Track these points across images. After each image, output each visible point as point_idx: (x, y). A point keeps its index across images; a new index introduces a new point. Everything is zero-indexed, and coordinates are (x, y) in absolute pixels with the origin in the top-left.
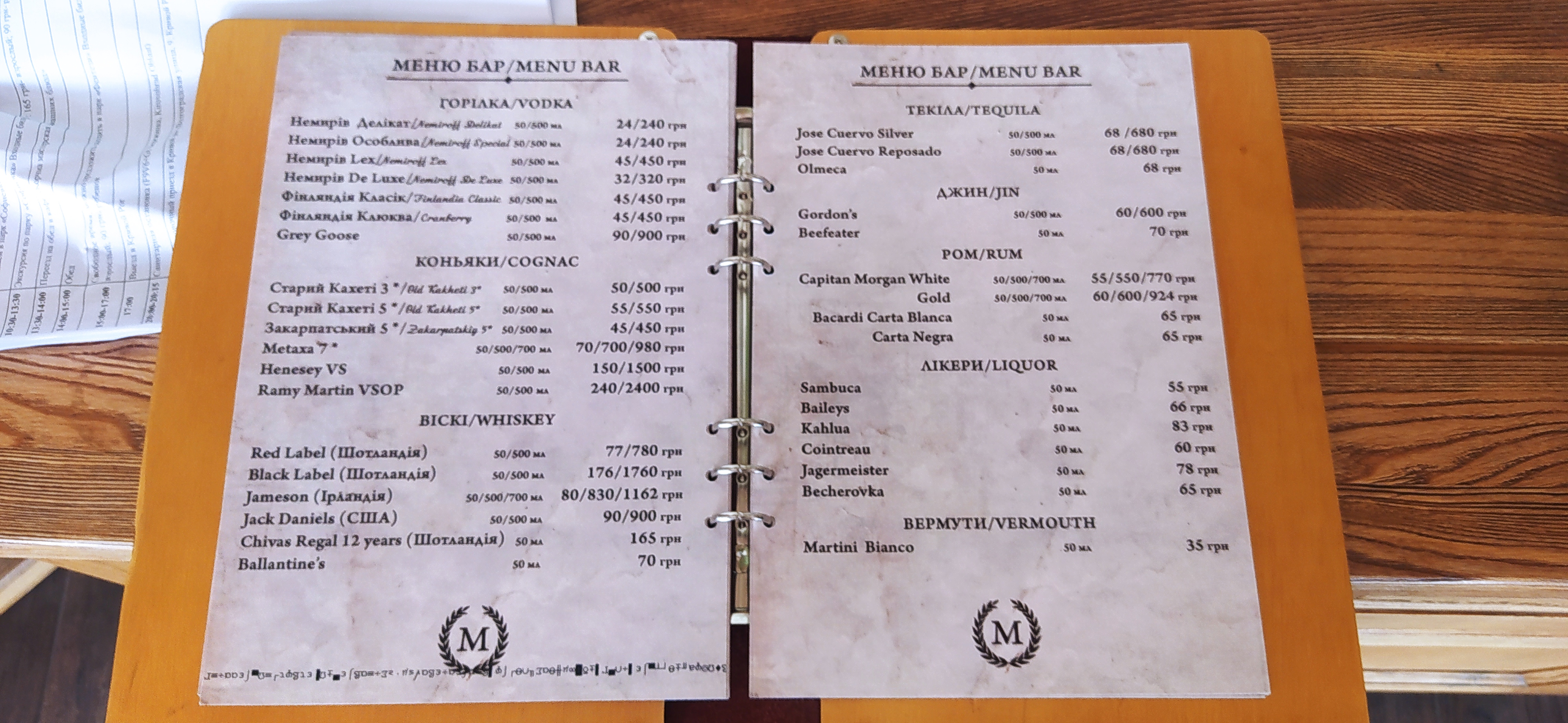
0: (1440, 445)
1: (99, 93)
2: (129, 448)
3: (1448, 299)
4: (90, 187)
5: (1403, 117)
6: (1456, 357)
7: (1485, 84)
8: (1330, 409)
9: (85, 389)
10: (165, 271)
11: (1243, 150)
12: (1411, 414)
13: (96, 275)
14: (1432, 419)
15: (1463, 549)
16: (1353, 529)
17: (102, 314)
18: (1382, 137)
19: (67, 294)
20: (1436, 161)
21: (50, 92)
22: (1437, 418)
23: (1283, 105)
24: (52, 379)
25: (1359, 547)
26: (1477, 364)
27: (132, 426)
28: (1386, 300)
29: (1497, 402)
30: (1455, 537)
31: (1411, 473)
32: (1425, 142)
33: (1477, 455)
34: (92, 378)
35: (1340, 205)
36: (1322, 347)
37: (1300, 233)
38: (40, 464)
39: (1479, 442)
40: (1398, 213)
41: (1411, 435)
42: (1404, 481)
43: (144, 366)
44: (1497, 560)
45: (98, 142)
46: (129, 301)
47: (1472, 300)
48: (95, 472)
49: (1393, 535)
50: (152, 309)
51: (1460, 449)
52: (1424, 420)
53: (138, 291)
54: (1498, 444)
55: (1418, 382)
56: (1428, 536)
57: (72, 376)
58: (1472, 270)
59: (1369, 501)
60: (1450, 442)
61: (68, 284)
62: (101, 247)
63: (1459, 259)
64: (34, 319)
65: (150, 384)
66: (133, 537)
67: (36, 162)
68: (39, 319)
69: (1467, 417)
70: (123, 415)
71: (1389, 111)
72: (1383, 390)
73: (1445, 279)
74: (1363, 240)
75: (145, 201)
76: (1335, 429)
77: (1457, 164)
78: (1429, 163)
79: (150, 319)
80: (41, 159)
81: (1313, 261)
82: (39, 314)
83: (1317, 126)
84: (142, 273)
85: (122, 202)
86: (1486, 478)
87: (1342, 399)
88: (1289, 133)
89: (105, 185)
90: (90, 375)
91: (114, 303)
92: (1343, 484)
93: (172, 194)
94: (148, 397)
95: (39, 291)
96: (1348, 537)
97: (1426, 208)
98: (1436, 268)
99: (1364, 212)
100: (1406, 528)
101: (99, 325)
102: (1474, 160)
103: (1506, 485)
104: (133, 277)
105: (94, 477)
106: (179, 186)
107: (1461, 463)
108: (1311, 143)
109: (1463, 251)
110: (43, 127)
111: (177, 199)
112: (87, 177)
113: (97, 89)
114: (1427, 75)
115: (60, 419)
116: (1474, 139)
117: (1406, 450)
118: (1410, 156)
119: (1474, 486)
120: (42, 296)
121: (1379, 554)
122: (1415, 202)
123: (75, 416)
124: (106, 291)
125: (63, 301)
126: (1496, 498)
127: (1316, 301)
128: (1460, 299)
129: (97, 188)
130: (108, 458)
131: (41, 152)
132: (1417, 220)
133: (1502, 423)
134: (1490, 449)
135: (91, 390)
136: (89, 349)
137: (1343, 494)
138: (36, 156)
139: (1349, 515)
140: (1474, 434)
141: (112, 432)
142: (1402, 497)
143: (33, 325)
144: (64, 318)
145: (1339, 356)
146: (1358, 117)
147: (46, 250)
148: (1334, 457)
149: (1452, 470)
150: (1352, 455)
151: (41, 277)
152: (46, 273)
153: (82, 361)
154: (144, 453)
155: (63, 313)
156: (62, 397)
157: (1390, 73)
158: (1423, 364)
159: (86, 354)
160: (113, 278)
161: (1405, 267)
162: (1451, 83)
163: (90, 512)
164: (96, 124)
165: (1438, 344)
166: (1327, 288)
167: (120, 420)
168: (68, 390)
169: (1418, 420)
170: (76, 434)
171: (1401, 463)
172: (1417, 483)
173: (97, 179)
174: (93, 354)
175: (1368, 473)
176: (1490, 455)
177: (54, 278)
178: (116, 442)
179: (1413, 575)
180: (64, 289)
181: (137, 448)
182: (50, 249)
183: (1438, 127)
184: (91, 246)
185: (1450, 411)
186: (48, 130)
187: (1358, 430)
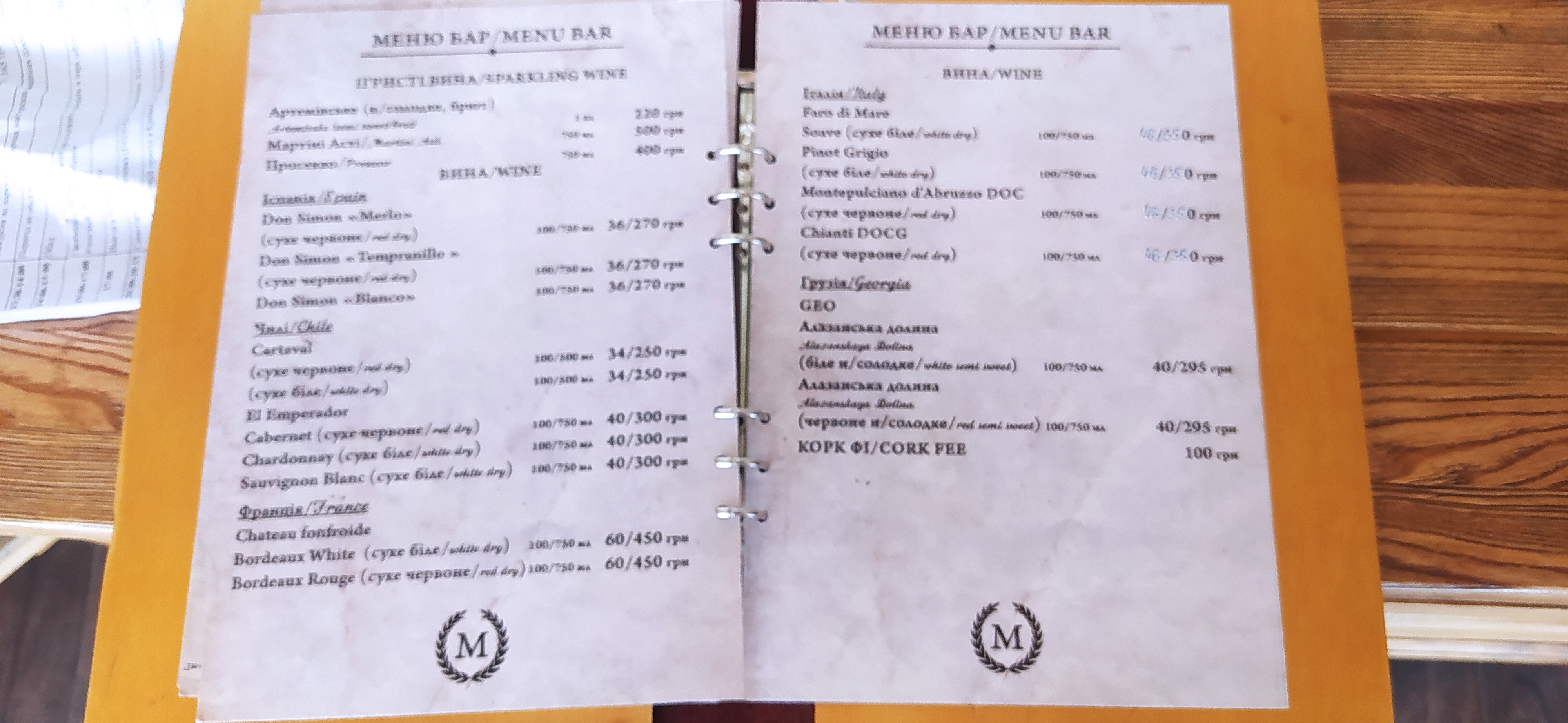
0: (1485, 443)
1: (77, 55)
2: (110, 428)
3: (1501, 285)
4: (68, 155)
5: (1459, 85)
6: (1506, 347)
7: (1554, 48)
8: (1369, 402)
9: (67, 366)
10: (145, 243)
11: (1285, 119)
12: (1453, 409)
13: (77, 248)
14: (1477, 415)
15: (1504, 555)
16: (1388, 533)
17: (82, 289)
18: (1436, 106)
19: (46, 267)
20: (1493, 133)
21: (27, 54)
22: (1483, 414)
23: (1329, 69)
24: (34, 355)
25: (1393, 552)
26: (1528, 355)
27: (114, 405)
28: (1433, 285)
29: (1549, 397)
30: (1496, 543)
31: (1451, 473)
32: (1483, 112)
33: (1525, 453)
34: (73, 355)
35: (1388, 180)
36: (1362, 335)
37: (1344, 210)
38: (22, 444)
39: (1527, 441)
40: (1448, 190)
41: (1454, 431)
42: (1443, 481)
43: (125, 342)
44: (1541, 568)
45: (77, 107)
46: (110, 274)
47: (1528, 286)
48: (76, 452)
49: (1430, 539)
50: (132, 283)
51: (1507, 447)
52: (1469, 415)
53: (119, 265)
54: (1548, 443)
55: (1464, 375)
56: (1467, 541)
57: (53, 352)
58: (1527, 254)
59: (1406, 502)
60: (1496, 439)
61: (48, 257)
62: (81, 219)
63: (1514, 240)
64: (13, 293)
65: (129, 360)
66: (113, 520)
67: (12, 129)
68: (18, 293)
69: (1515, 413)
70: (104, 393)
71: (1443, 78)
72: (1426, 383)
73: (1497, 262)
74: (1411, 219)
75: (124, 170)
76: (1373, 424)
77: (1518, 137)
78: (1485, 134)
79: (129, 295)
80: (17, 125)
81: (1357, 241)
82: (18, 289)
83: (1365, 93)
84: (122, 246)
85: (100, 172)
86: (1532, 480)
87: (1381, 392)
88: (1335, 100)
89: (83, 153)
90: (72, 351)
91: (94, 276)
92: (1378, 484)
93: (151, 163)
94: (126, 375)
95: (19, 264)
96: (1382, 540)
97: (1480, 184)
98: (1489, 250)
99: (1415, 188)
100: (1444, 532)
101: (78, 300)
102: (1536, 132)
103: (1554, 487)
104: (113, 249)
105: (74, 458)
106: (158, 155)
107: (1507, 462)
108: (1360, 112)
109: (1519, 232)
110: (20, 92)
111: (156, 168)
112: (65, 145)
113: (75, 50)
114: (1487, 37)
115: (43, 397)
116: (1537, 109)
117: (1449, 448)
118: (1465, 127)
119: (1520, 487)
120: (21, 270)
121: (1413, 559)
122: (1469, 178)
123: (57, 394)
124: (86, 265)
125: (42, 274)
126: (1543, 501)
127: (1357, 284)
128: (1514, 285)
129: (74, 157)
130: (90, 438)
131: (18, 119)
132: (1470, 197)
133: (1554, 421)
134: (1539, 448)
135: (72, 367)
136: (70, 325)
137: (1379, 494)
138: (12, 123)
139: (1383, 518)
140: (1522, 432)
141: (93, 412)
142: (1440, 498)
143: (12, 299)
144: (43, 292)
145: (1380, 345)
146: (1410, 84)
147: (25, 221)
148: (1370, 454)
149: (1496, 470)
150: (1389, 452)
151: (20, 249)
152: (25, 245)
153: (63, 336)
154: (124, 432)
155: (42, 287)
156: (42, 374)
157: (1448, 35)
158: (1471, 355)
159: (67, 329)
160: (93, 250)
161: (1456, 249)
162: (1514, 46)
163: (72, 494)
164: (75, 88)
165: (1487, 333)
166: (1370, 271)
167: (101, 399)
168: (50, 367)
169: (1461, 416)
170: (55, 412)
171: (1443, 462)
172: (1457, 483)
173: (75, 148)
174: (76, 329)
175: (1406, 472)
176: (1538, 455)
177: (33, 251)
178: (98, 422)
179: (1448, 582)
180: (43, 262)
181: (118, 426)
182: (30, 220)
183: (1495, 96)
184: (71, 217)
185: (1497, 406)
186: (25, 94)
187: (1397, 426)
